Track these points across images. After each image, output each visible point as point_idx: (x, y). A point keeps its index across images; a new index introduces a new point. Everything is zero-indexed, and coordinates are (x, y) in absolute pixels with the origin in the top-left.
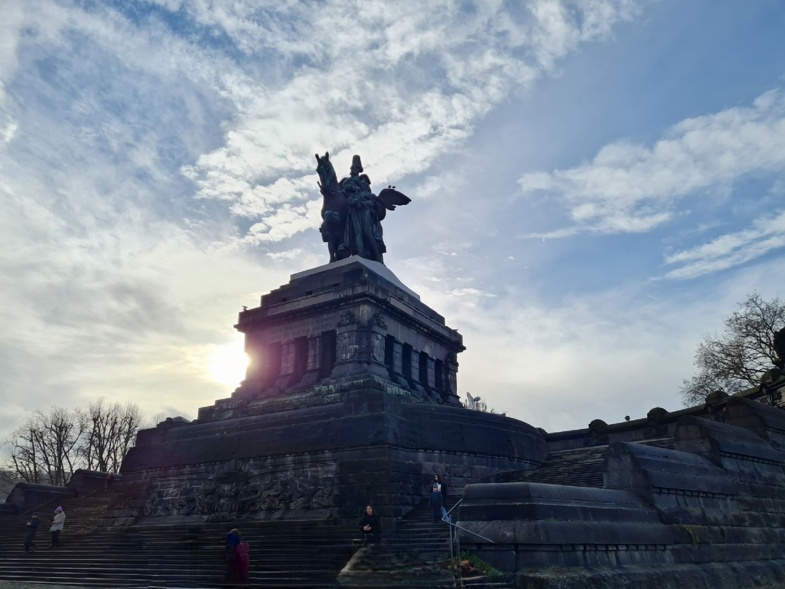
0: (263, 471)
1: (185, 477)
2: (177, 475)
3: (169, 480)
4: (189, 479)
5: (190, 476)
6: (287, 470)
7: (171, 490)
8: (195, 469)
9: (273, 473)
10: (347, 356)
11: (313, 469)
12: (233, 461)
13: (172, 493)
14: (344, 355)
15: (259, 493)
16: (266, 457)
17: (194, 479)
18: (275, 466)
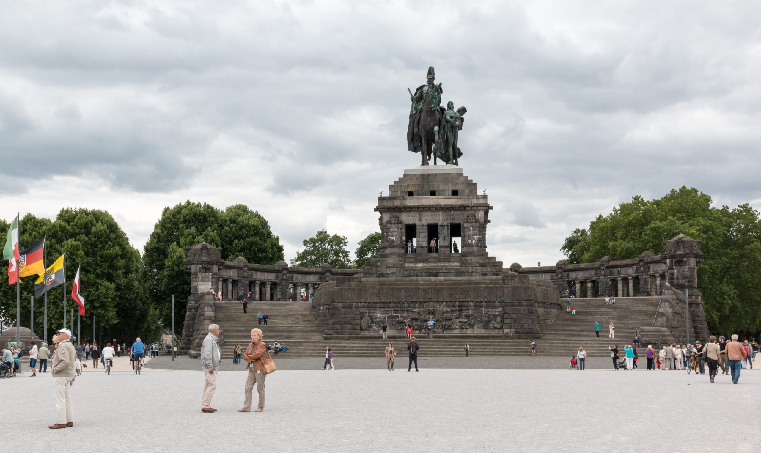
0: (454, 309)
1: (391, 309)
2: (383, 308)
3: (376, 310)
4: (394, 310)
5: (395, 309)
6: (470, 310)
7: (379, 316)
8: (399, 305)
9: (460, 311)
10: (472, 242)
11: (486, 310)
12: (431, 303)
13: (381, 317)
14: (470, 241)
15: (453, 320)
16: (455, 302)
17: (399, 310)
18: (459, 307)
